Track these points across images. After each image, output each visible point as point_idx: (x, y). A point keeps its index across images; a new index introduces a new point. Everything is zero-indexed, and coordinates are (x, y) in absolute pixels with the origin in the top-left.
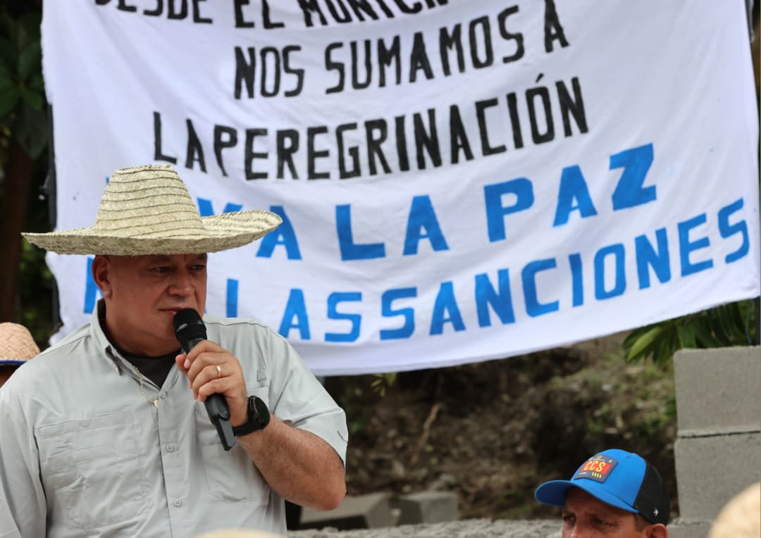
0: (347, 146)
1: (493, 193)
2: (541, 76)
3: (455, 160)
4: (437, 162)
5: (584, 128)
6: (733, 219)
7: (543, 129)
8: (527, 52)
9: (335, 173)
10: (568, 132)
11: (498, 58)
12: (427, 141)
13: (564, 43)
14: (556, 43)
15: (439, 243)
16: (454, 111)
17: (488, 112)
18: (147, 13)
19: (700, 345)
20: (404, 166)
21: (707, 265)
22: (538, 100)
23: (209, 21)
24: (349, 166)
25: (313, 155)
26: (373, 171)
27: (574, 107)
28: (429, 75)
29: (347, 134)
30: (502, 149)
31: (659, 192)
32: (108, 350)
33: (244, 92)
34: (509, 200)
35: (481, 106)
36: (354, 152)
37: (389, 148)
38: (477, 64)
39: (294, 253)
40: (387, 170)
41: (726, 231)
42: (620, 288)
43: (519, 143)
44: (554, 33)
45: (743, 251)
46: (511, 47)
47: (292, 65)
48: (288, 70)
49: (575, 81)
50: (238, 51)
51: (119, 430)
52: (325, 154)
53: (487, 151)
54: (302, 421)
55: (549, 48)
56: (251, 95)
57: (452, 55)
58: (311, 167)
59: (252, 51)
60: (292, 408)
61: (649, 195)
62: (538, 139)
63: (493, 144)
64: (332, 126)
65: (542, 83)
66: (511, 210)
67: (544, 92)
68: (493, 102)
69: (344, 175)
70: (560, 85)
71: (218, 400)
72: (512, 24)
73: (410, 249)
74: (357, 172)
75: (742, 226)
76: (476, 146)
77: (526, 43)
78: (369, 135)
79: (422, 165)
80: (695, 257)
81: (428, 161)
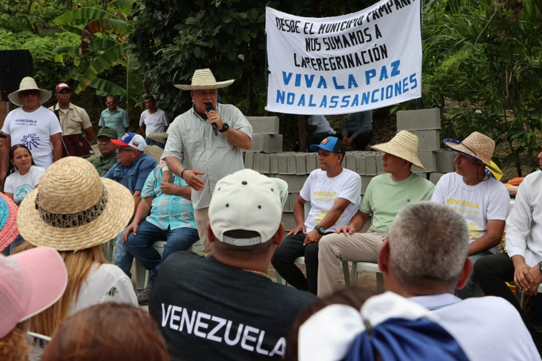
0: (332, 62)
1: (367, 73)
2: (376, 45)
3: (357, 65)
4: (354, 66)
5: (387, 57)
6: (413, 78)
7: (377, 57)
8: (372, 39)
9: (331, 69)
10: (383, 58)
11: (365, 41)
12: (351, 61)
13: (381, 36)
14: (379, 36)
15: (356, 86)
16: (356, 54)
17: (364, 54)
18: (288, 31)
19: (407, 110)
20: (346, 67)
21: (407, 90)
22: (376, 50)
23: (299, 32)
24: (333, 67)
25: (325, 65)
26: (339, 68)
27: (384, 51)
28: (349, 46)
29: (332, 60)
30: (368, 62)
31: (400, 72)
32: (194, 112)
33: (308, 50)
34: (371, 75)
35: (362, 53)
36: (334, 64)
37: (342, 63)
38: (361, 43)
39: (325, 87)
40: (342, 68)
41: (411, 81)
42: (391, 96)
43: (372, 61)
44: (378, 34)
45: (415, 86)
46: (368, 38)
47: (318, 42)
48: (317, 44)
49: (384, 45)
50: (306, 39)
51: (196, 132)
52: (327, 64)
53: (365, 63)
54: (239, 128)
55: (377, 38)
56: (310, 50)
57: (354, 40)
58: (325, 68)
59: (309, 39)
60: (238, 126)
61: (398, 73)
62: (377, 60)
63: (366, 61)
64: (328, 58)
65: (376, 47)
66: (371, 77)
67: (377, 49)
68: (365, 52)
69: (333, 69)
70: (381, 46)
71: (214, 125)
72: (368, 32)
73: (350, 87)
74: (335, 69)
75: (415, 80)
76: (362, 62)
77: (372, 37)
78: (337, 60)
79: (350, 67)
80: (406, 88)
81: (351, 66)
